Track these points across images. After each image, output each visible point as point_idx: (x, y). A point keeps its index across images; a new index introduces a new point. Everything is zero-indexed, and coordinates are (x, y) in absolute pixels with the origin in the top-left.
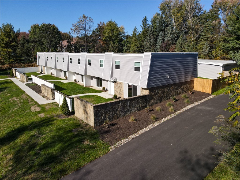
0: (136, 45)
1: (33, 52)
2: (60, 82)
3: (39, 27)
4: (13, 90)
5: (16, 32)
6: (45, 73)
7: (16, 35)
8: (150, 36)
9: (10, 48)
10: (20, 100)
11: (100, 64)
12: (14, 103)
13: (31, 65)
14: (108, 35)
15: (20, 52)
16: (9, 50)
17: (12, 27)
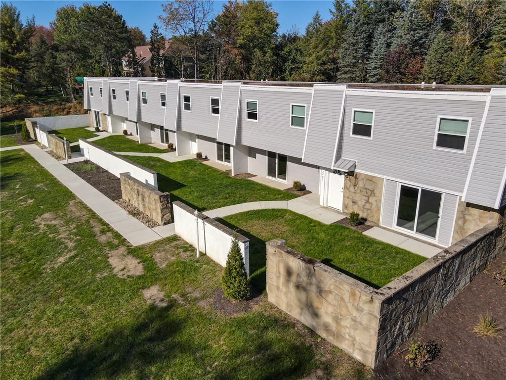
0: (318, 58)
1: (69, 76)
2: (159, 160)
3: (76, 12)
4: (38, 186)
5: (25, 24)
6: (107, 131)
7: (25, 33)
8: (354, 35)
9: (13, 66)
10: (67, 223)
11: (292, 117)
12: (51, 236)
13: (66, 108)
14: (250, 33)
15: (36, 74)
16: (12, 72)
17: (14, 13)
